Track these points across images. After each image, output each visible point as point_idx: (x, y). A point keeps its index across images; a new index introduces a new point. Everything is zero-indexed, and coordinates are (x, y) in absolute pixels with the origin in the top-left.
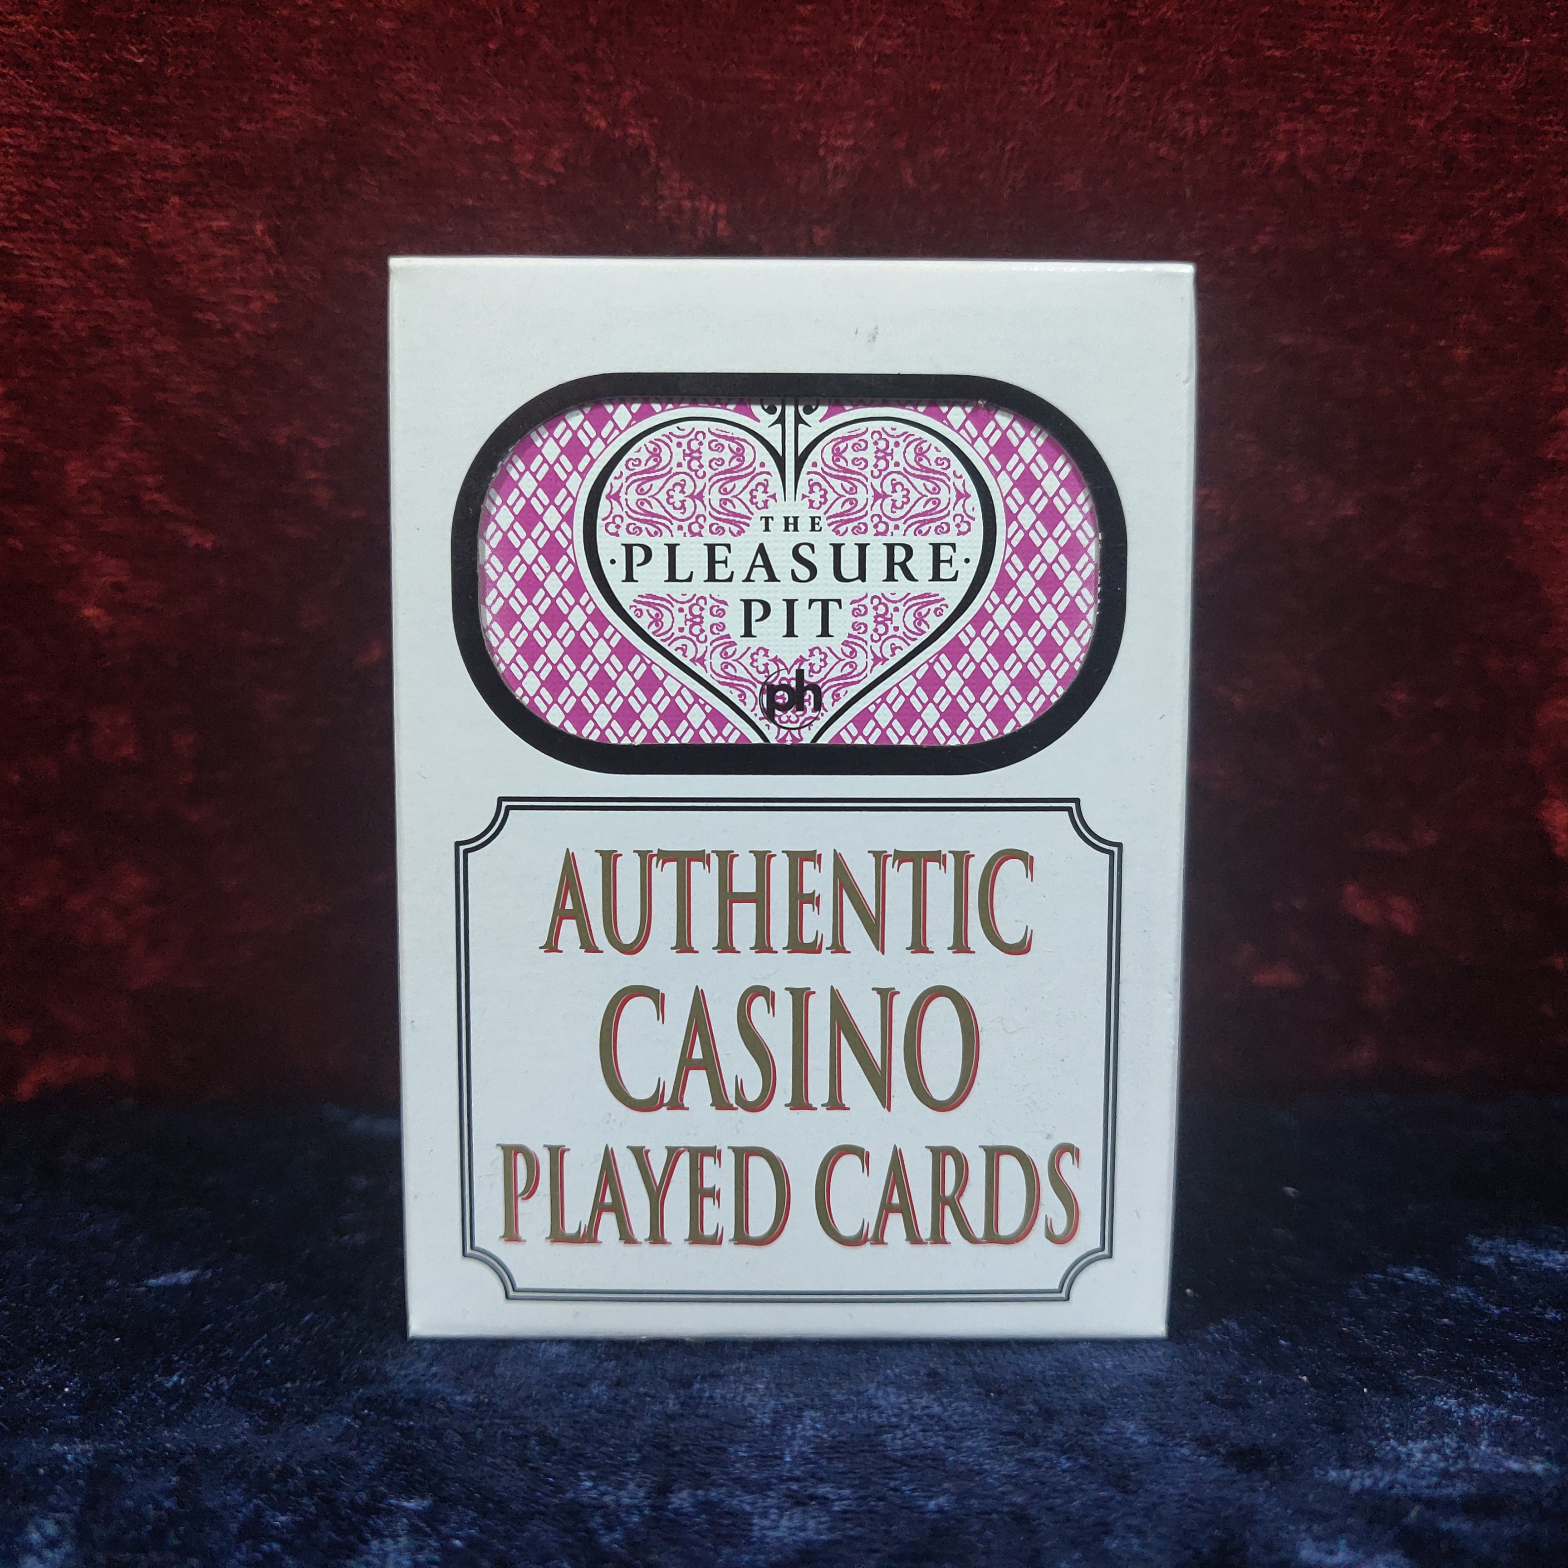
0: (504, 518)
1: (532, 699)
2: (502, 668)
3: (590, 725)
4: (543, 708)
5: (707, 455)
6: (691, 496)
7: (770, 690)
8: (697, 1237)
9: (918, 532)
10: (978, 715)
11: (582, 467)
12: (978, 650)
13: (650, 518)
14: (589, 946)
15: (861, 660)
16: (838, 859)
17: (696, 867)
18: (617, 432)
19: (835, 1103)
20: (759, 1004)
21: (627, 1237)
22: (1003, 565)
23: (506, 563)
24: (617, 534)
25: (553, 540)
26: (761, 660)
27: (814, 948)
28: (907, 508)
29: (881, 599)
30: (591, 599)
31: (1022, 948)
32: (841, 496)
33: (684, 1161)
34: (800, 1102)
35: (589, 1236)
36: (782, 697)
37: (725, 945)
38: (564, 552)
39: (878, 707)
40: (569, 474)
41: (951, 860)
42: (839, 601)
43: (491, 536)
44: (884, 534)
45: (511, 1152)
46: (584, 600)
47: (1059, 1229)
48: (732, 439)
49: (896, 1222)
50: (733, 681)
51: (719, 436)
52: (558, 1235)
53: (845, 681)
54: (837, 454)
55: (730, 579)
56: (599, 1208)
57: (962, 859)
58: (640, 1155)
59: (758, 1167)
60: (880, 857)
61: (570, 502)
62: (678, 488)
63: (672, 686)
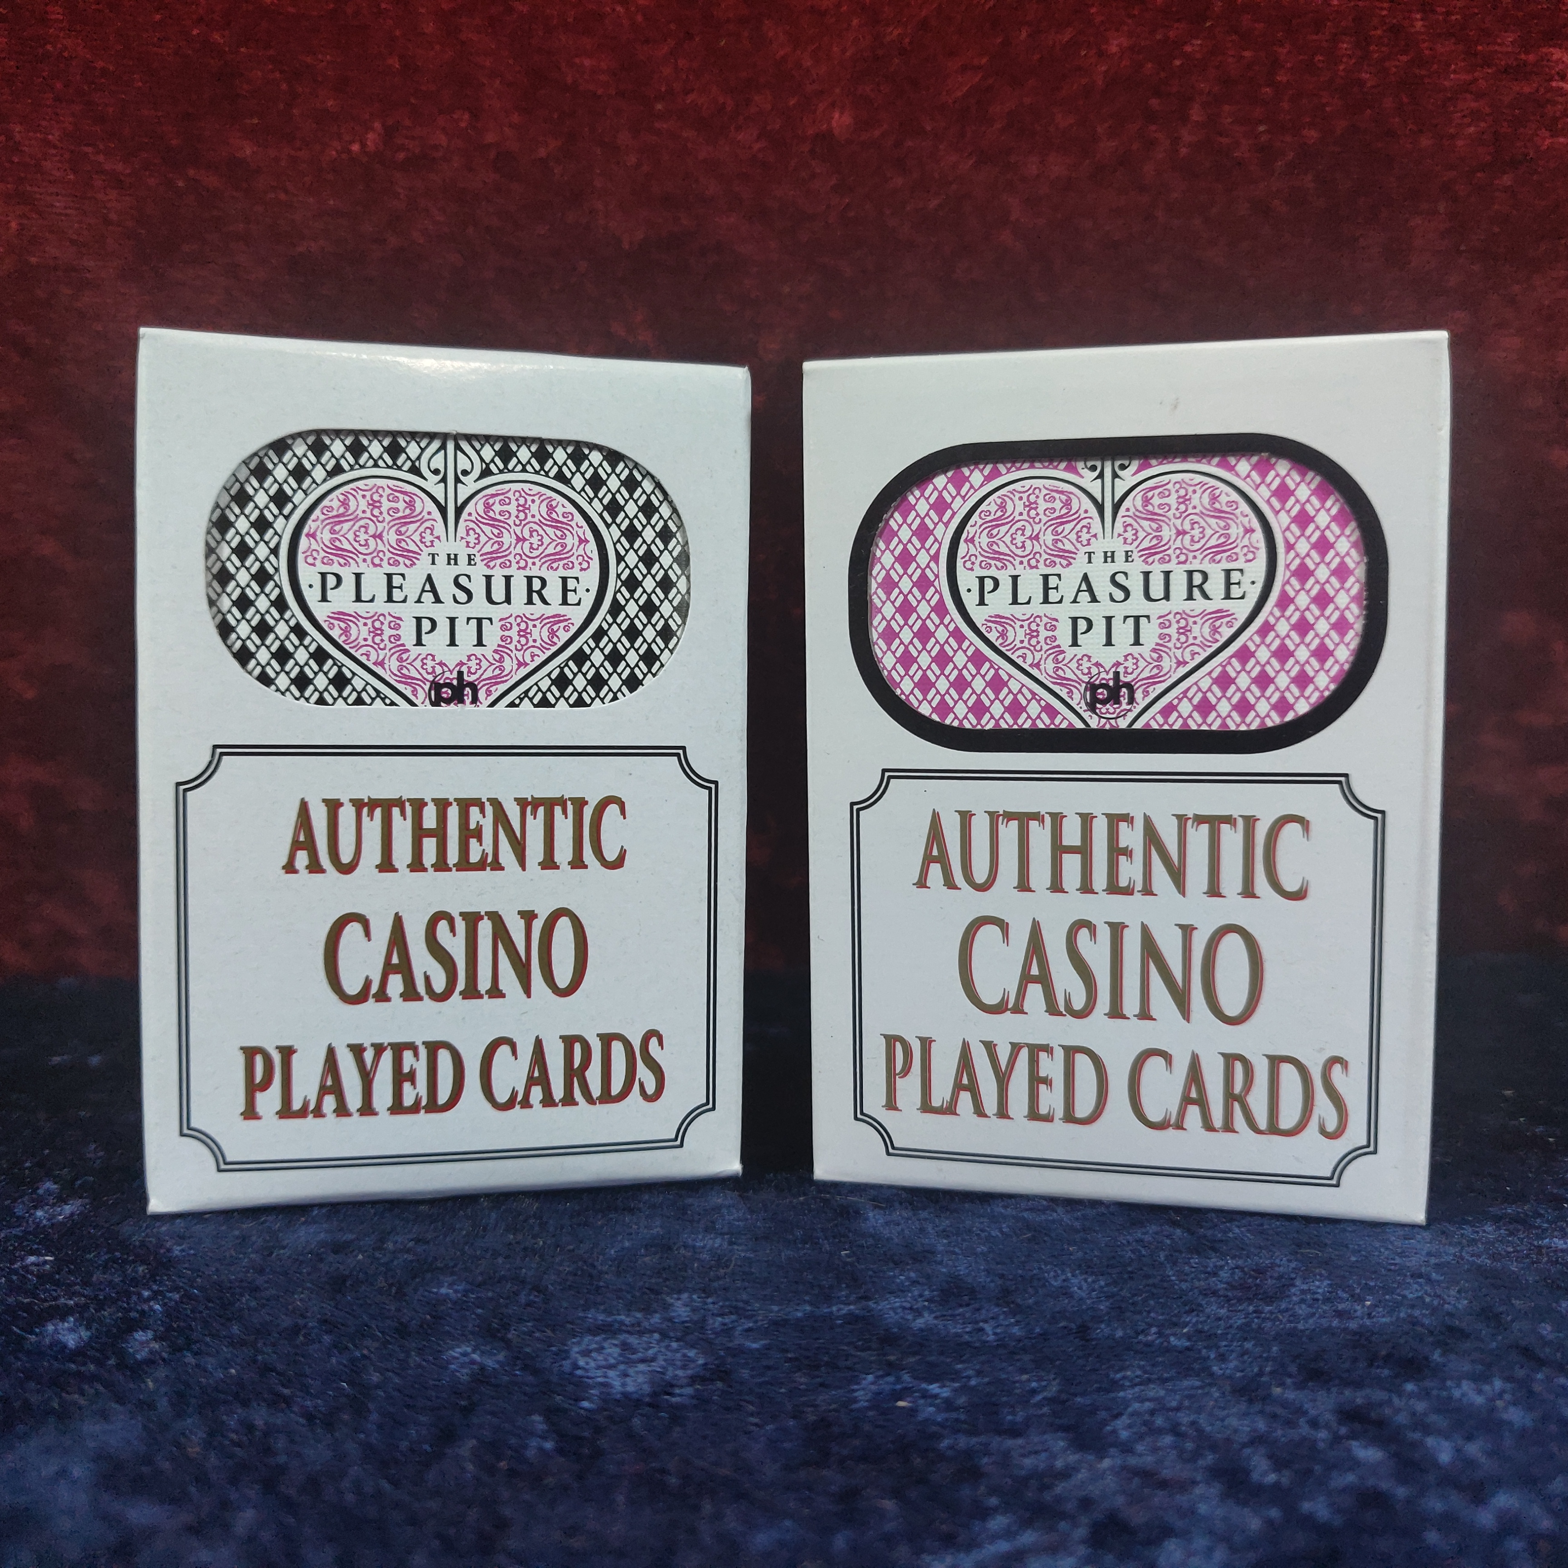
0: (887, 559)
1: (907, 697)
2: (885, 673)
3: (952, 716)
4: (915, 704)
5: (1042, 505)
6: (1030, 538)
7: (1093, 688)
8: (1034, 1115)
9: (1213, 560)
10: (1263, 707)
11: (945, 518)
12: (1263, 654)
13: (998, 556)
14: (950, 884)
15: (1166, 663)
16: (1148, 821)
17: (1033, 825)
18: (972, 491)
19: (1145, 1015)
20: (1084, 933)
21: (979, 1111)
22: (1283, 585)
23: (888, 594)
24: (972, 569)
25: (923, 575)
26: (1086, 664)
27: (1128, 891)
28: (1203, 542)
29: (1183, 615)
30: (952, 620)
31: (1299, 895)
32: (1149, 534)
33: (1024, 1054)
34: (1116, 1012)
35: (950, 1109)
36: (1102, 693)
37: (1057, 886)
38: (931, 584)
39: (1180, 700)
40: (936, 524)
41: (1240, 823)
42: (1148, 617)
43: (877, 574)
44: (1184, 562)
45: (891, 1040)
46: (947, 620)
47: (1331, 1126)
48: (1062, 492)
49: (1193, 1112)
50: (1063, 681)
51: (1052, 491)
52: (926, 1107)
53: (1153, 680)
54: (1146, 501)
55: (1060, 602)
56: (958, 1087)
57: (1250, 822)
58: (990, 1047)
59: (1083, 1063)
60: (1182, 820)
61: (936, 545)
62: (1020, 532)
63: (1014, 686)
